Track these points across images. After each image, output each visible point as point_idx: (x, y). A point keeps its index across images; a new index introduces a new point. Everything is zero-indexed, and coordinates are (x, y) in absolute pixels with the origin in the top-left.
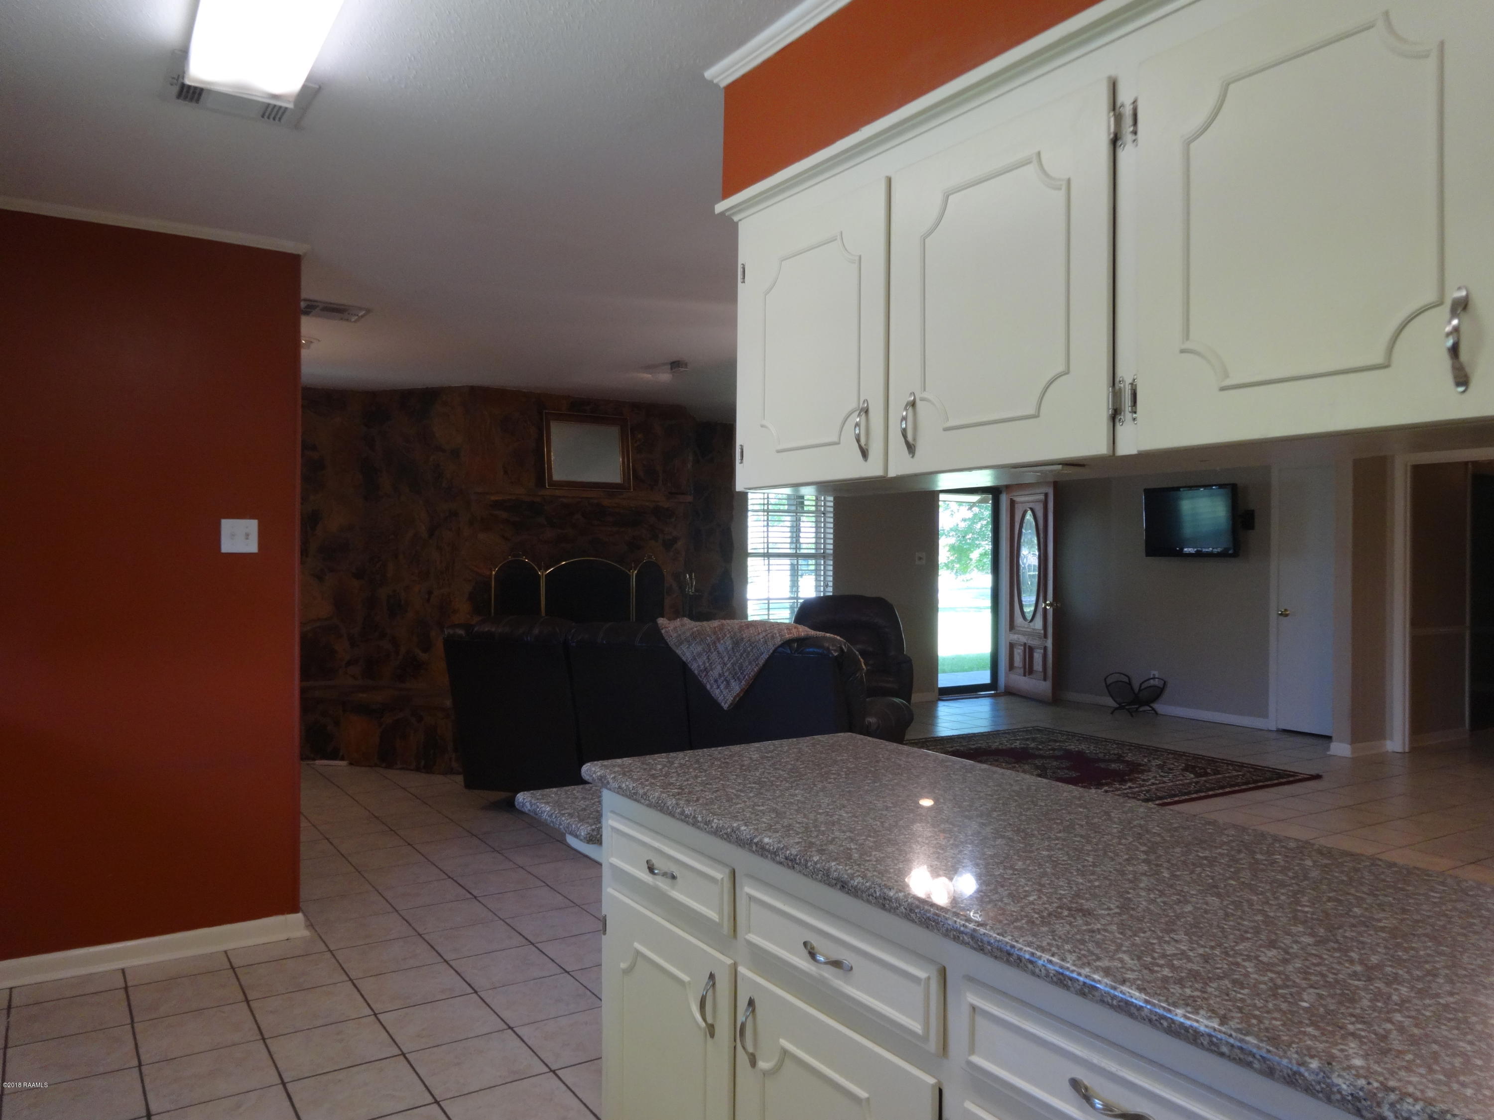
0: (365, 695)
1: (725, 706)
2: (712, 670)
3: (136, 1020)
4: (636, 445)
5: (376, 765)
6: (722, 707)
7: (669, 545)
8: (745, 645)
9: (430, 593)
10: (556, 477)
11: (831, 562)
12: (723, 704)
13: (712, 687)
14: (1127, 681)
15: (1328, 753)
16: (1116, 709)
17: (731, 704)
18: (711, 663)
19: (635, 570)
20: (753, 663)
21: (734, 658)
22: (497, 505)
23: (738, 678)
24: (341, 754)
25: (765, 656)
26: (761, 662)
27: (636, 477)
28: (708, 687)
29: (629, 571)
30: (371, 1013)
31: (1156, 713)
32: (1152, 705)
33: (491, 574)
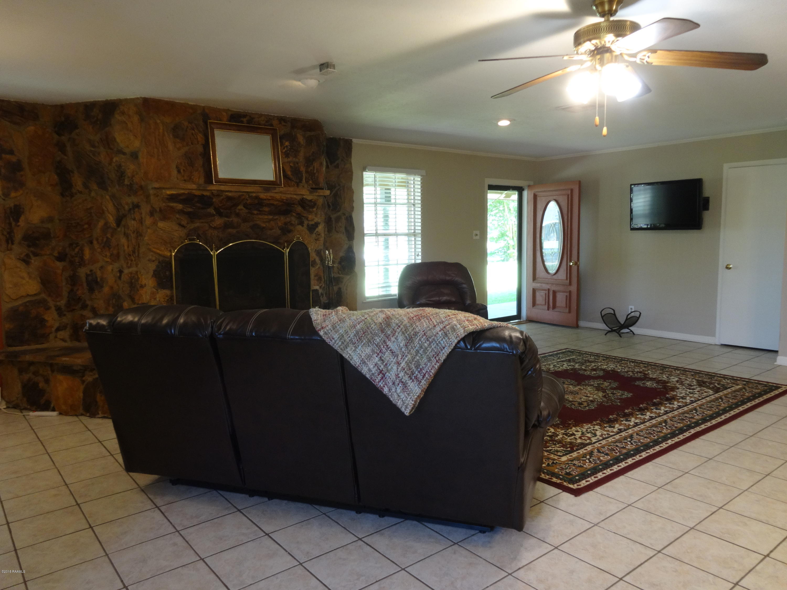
0: (67, 359)
1: (407, 412)
2: (388, 371)
4: (284, 151)
5: (82, 415)
6: (403, 413)
7: (312, 228)
8: (420, 340)
9: (121, 272)
10: (221, 175)
11: (420, 239)
12: (403, 409)
13: (390, 390)
14: (613, 313)
15: (775, 363)
16: (609, 332)
17: (413, 408)
18: (386, 364)
19: (287, 248)
20: (433, 359)
21: (409, 356)
22: (172, 198)
23: (416, 377)
24: (52, 406)
25: (447, 350)
26: (443, 357)
27: (285, 176)
28: (386, 390)
29: (283, 249)
31: (634, 334)
32: (631, 328)
33: (171, 255)
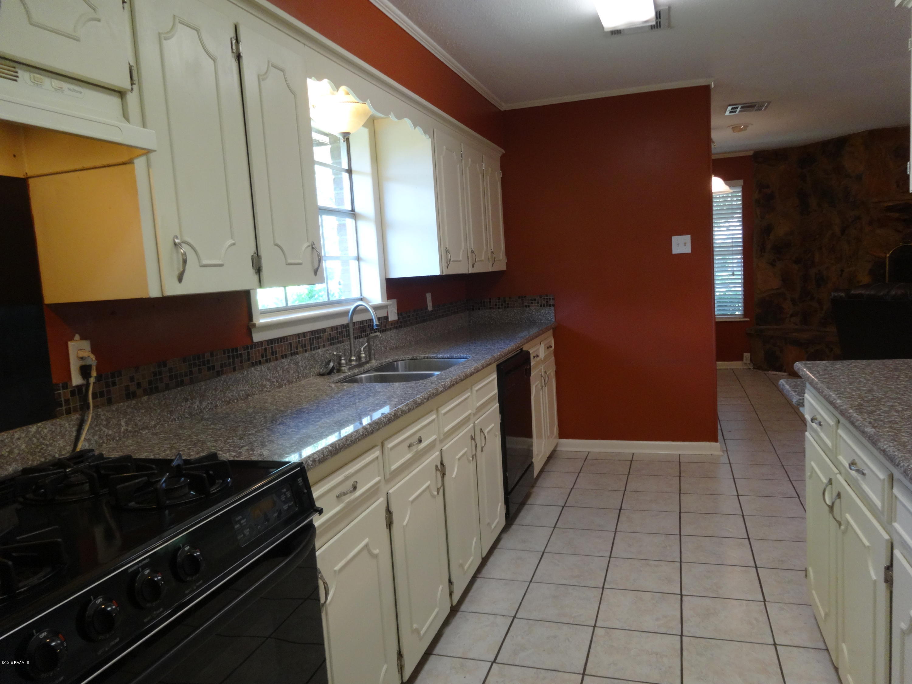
0: (799, 335)
3: (631, 473)
22: (889, 209)
24: (783, 368)
30: (737, 494)
33: (887, 255)
